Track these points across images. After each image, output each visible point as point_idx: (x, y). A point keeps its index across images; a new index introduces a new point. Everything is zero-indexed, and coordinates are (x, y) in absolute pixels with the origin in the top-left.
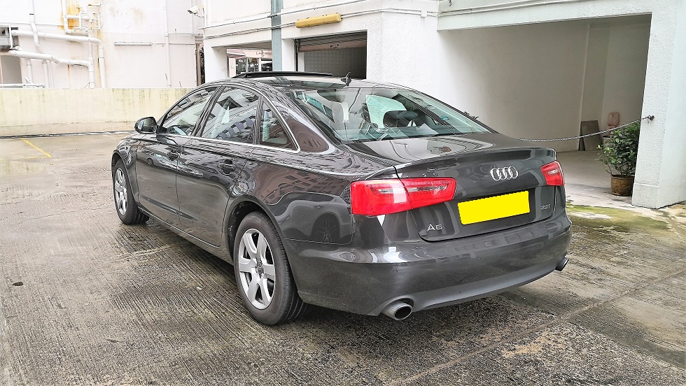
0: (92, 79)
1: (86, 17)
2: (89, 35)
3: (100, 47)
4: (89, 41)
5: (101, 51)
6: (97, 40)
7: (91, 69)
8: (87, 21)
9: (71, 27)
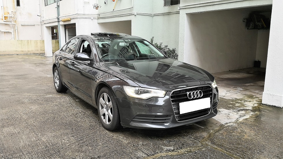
0: (13, 37)
1: (11, 16)
2: (12, 22)
3: (16, 26)
4: (12, 24)
5: (16, 27)
6: (15, 23)
7: (13, 33)
8: (11, 17)
9: (5, 19)
